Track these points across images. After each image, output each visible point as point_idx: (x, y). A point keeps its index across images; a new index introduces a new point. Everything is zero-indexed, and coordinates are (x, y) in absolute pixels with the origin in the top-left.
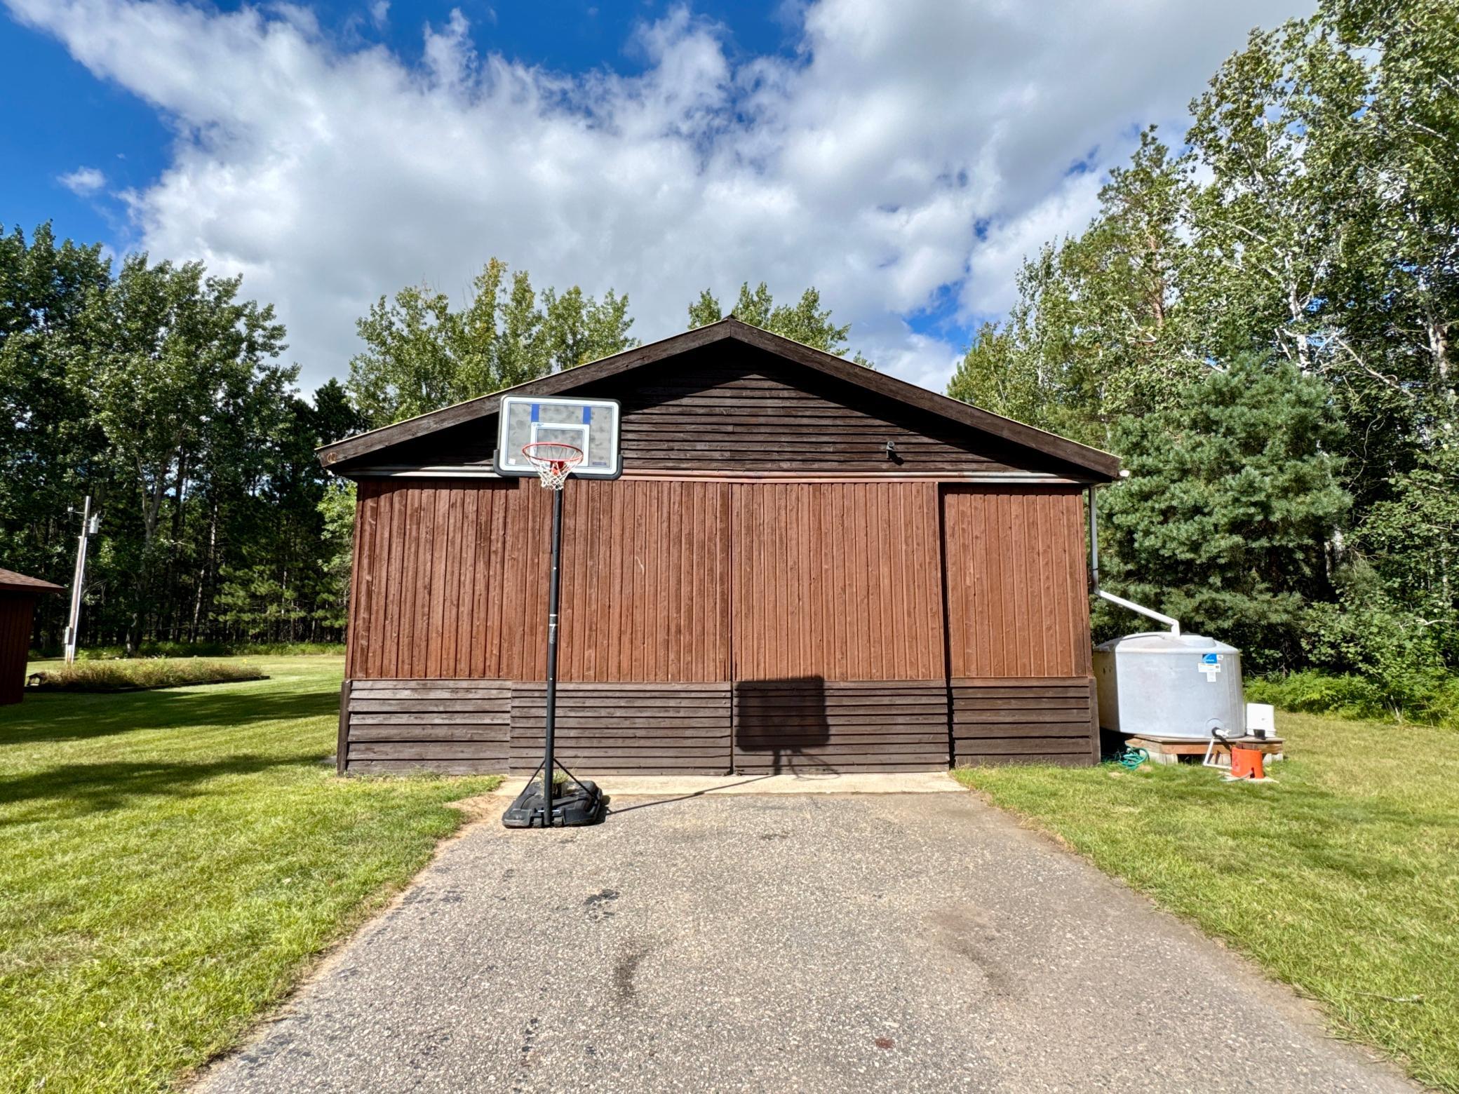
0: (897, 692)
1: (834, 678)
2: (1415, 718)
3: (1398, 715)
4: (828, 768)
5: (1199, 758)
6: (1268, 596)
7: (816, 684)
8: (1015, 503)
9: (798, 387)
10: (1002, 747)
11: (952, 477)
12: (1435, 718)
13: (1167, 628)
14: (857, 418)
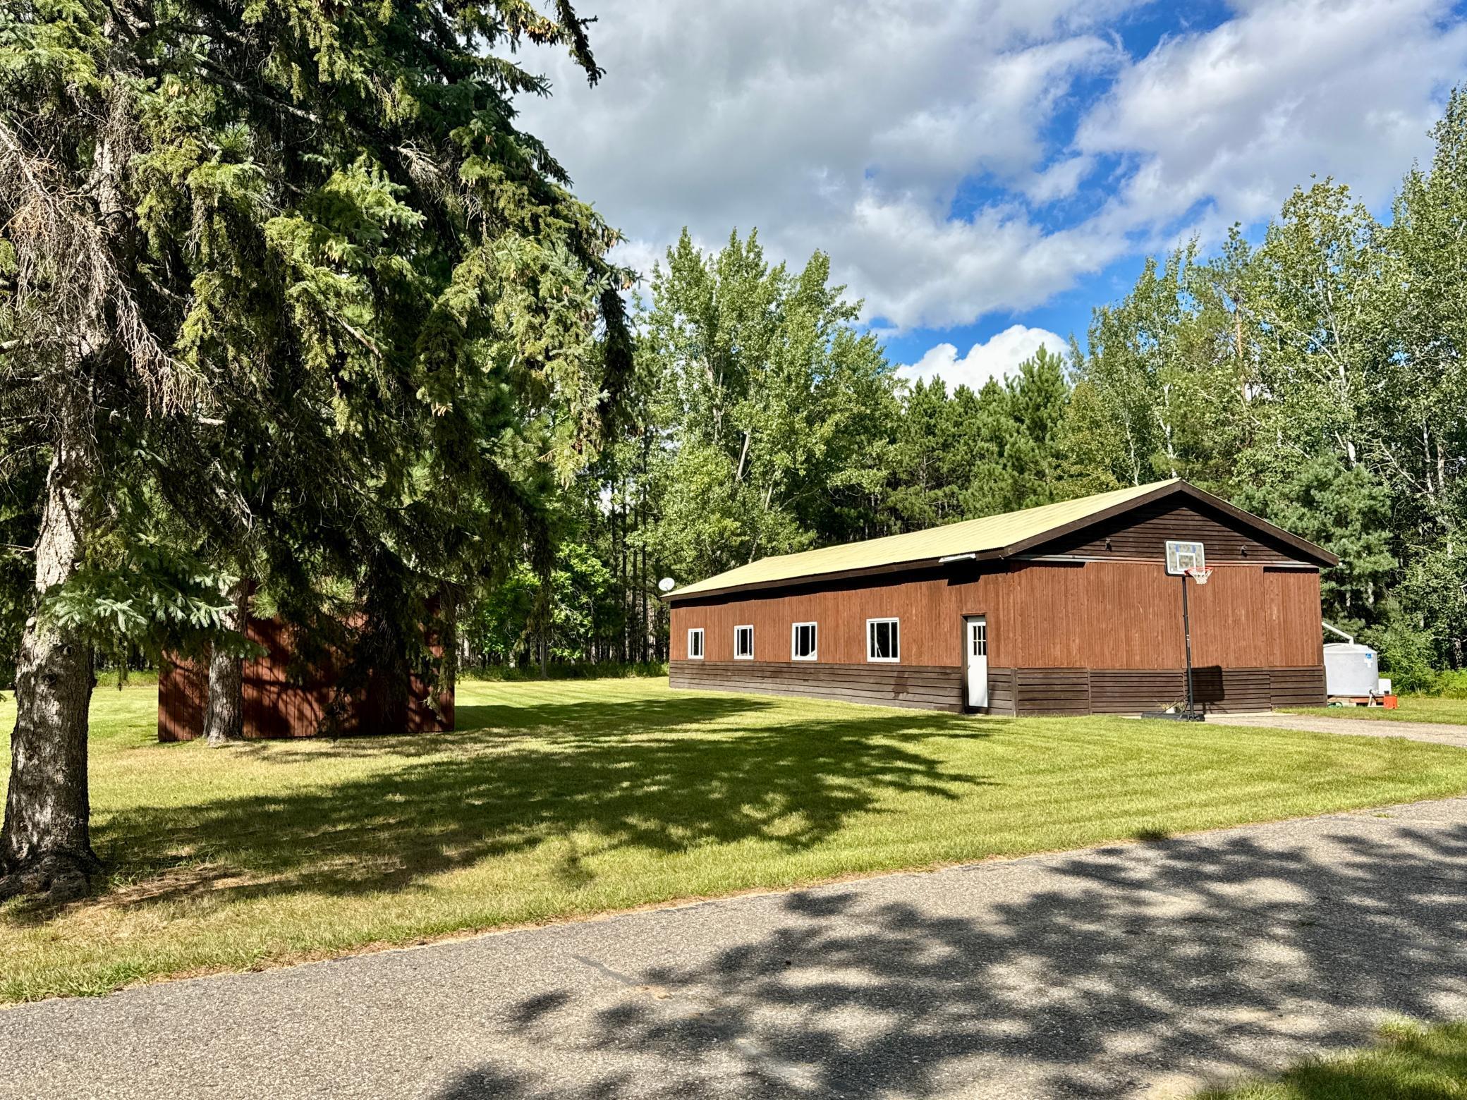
0: (1250, 673)
1: (1223, 666)
2: (1428, 693)
3: (1419, 692)
4: (1224, 711)
5: (1365, 704)
6: (1346, 621)
7: (1217, 670)
8: (1292, 577)
9: (1203, 515)
10: (1290, 699)
11: (1269, 564)
12: (1438, 692)
13: (1346, 641)
14: (1227, 532)
